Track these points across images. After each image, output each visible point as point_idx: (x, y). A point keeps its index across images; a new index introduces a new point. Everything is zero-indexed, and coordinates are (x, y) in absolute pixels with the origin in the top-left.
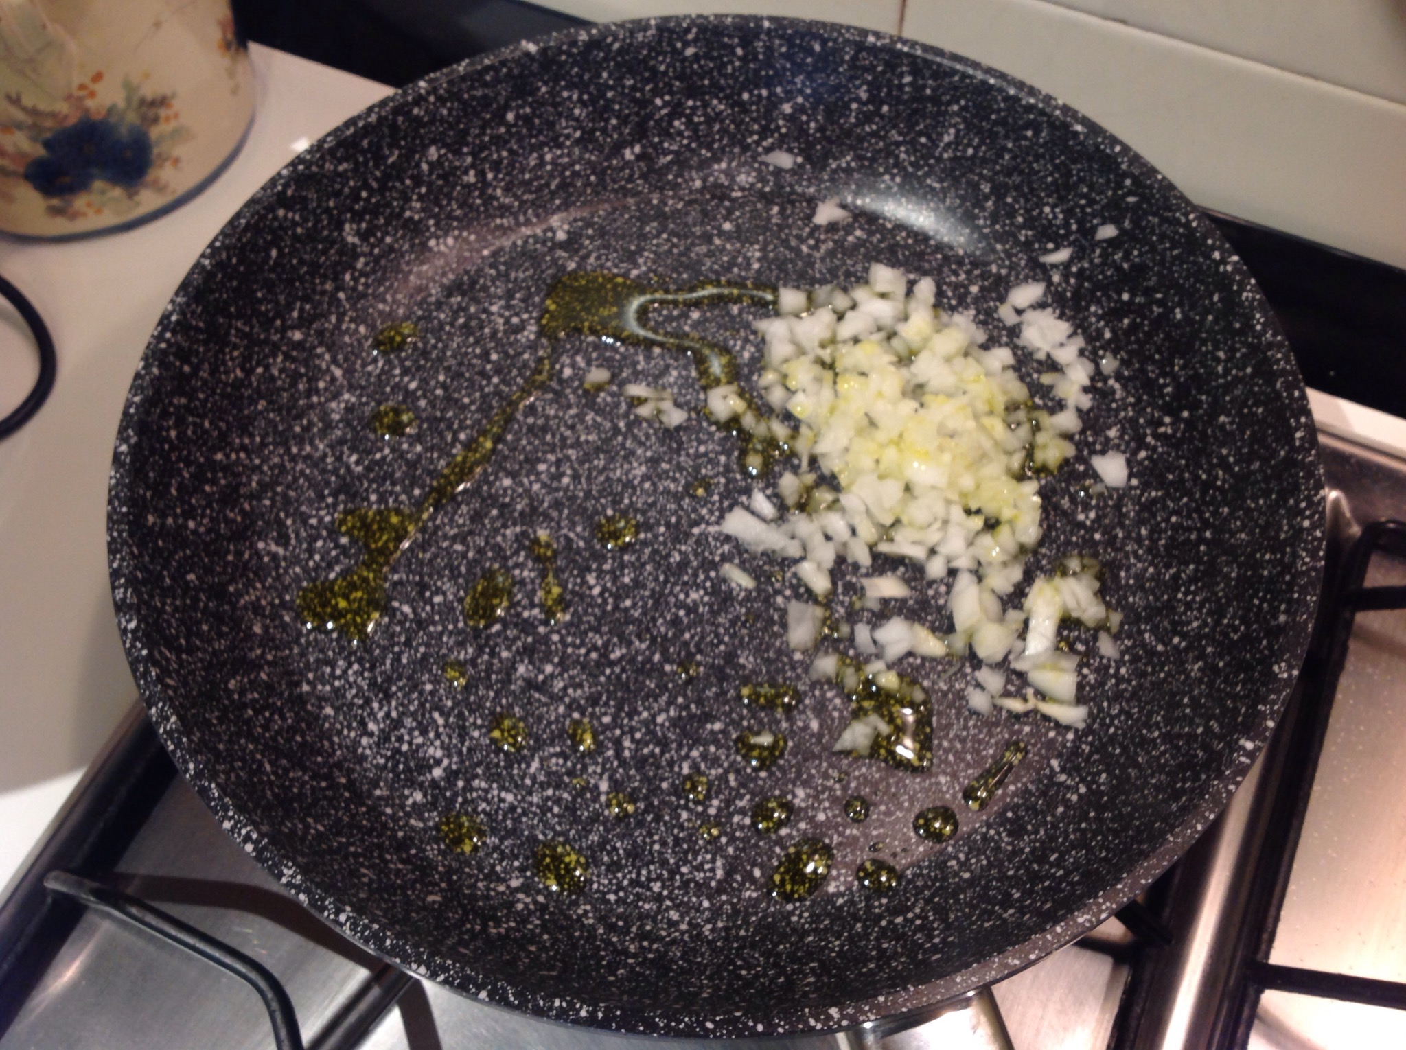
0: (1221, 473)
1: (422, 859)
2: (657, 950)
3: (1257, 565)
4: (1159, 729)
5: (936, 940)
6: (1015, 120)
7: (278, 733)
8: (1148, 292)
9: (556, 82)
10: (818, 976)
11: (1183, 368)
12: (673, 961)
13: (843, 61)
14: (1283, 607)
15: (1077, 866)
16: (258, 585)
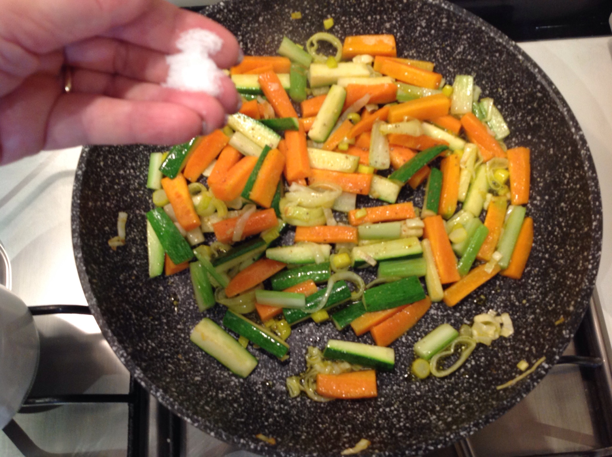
0: (557, 229)
1: (195, 359)
2: (287, 410)
3: (566, 278)
4: (510, 342)
5: (402, 424)
6: (492, 48)
7: (139, 299)
8: (540, 138)
9: (283, 4)
10: (350, 433)
11: (549, 176)
12: (292, 416)
13: (416, 8)
14: (573, 303)
15: (464, 402)
16: (135, 230)
